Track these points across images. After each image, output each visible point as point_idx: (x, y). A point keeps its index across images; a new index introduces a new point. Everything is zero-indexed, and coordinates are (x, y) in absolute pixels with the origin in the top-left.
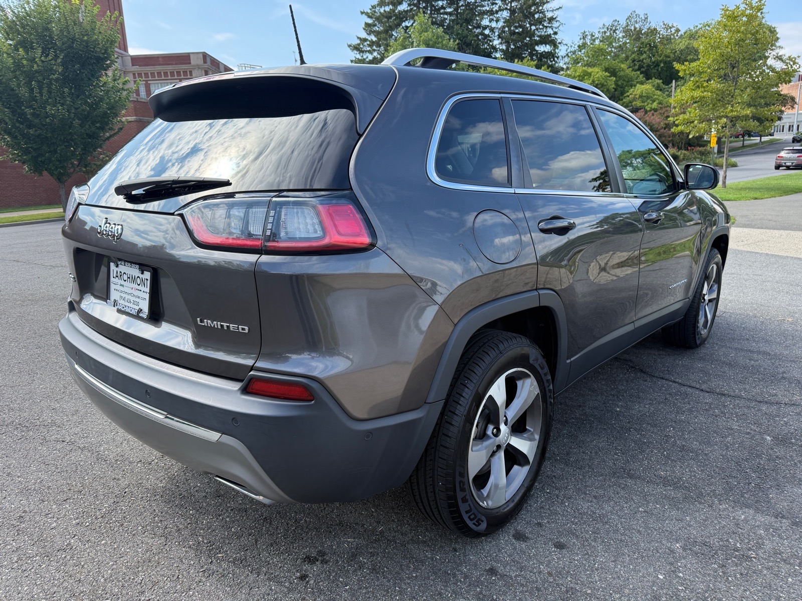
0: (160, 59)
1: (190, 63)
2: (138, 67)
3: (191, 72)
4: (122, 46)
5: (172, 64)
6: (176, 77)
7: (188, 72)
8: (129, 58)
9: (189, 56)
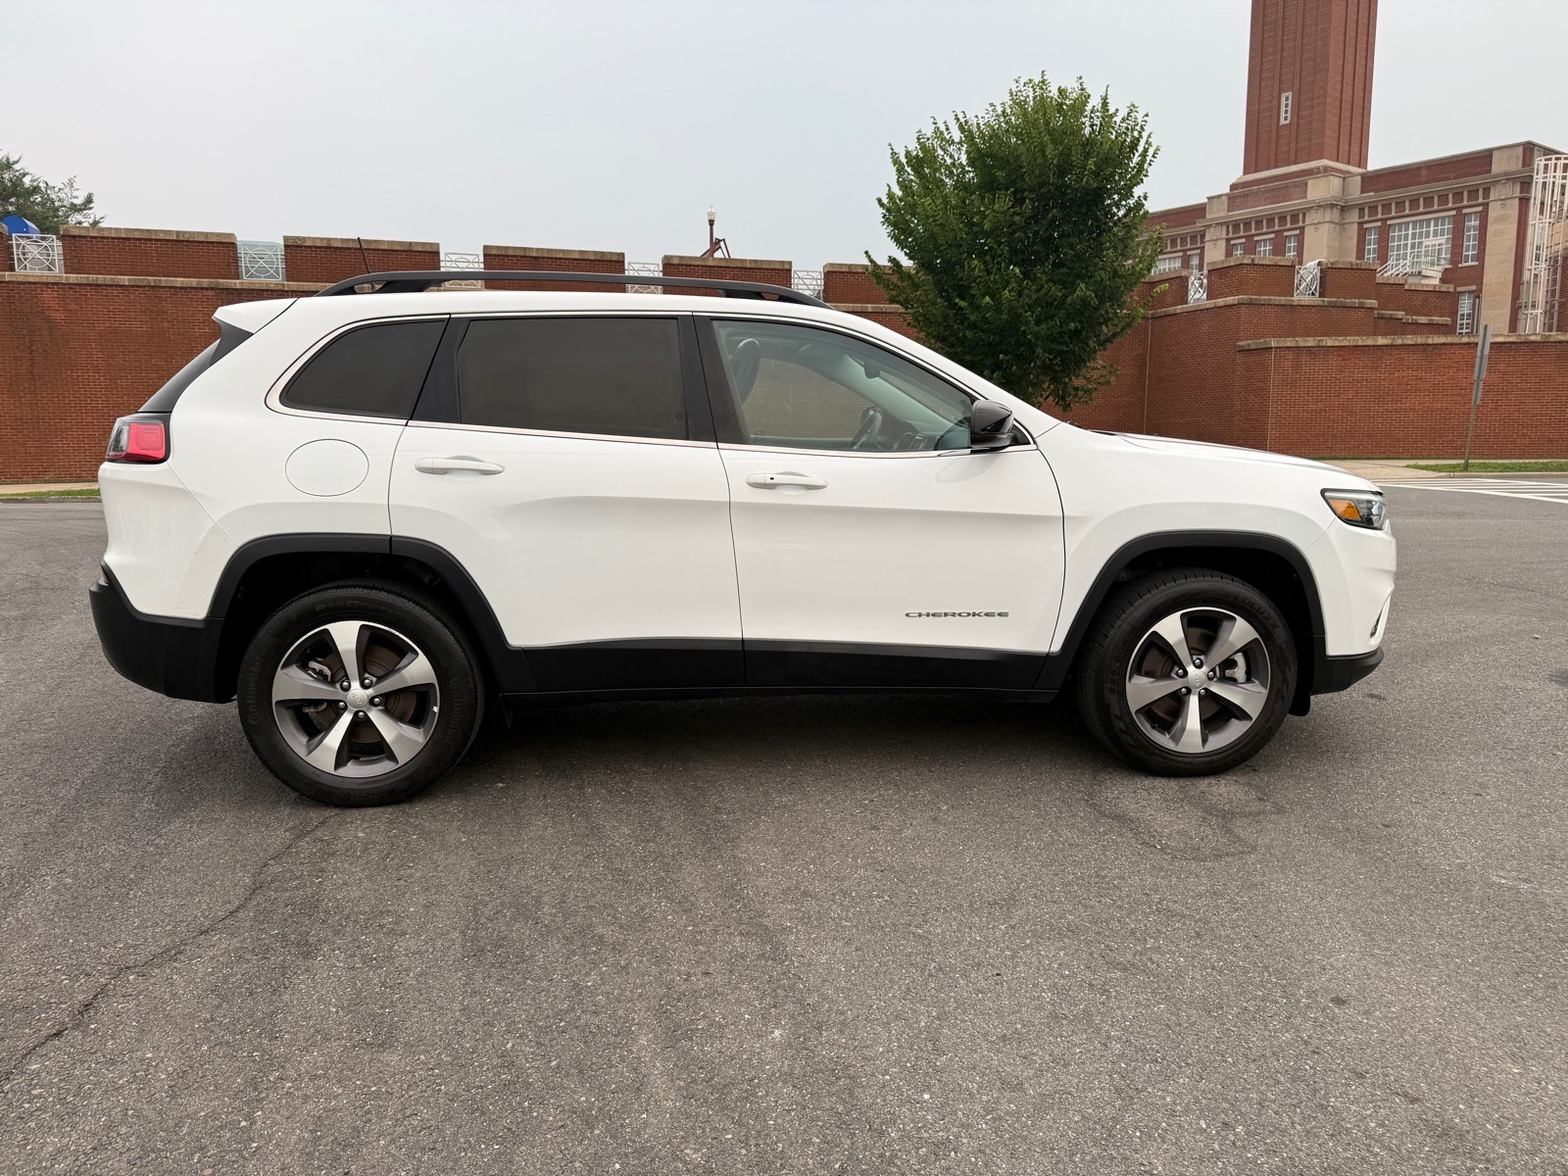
0: (1424, 172)
1: (1490, 171)
2: (1372, 194)
3: (1487, 191)
4: (1355, 156)
5: (1448, 179)
6: (1450, 205)
7: (1481, 192)
8: (1359, 178)
9: (1491, 156)
